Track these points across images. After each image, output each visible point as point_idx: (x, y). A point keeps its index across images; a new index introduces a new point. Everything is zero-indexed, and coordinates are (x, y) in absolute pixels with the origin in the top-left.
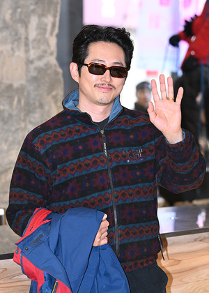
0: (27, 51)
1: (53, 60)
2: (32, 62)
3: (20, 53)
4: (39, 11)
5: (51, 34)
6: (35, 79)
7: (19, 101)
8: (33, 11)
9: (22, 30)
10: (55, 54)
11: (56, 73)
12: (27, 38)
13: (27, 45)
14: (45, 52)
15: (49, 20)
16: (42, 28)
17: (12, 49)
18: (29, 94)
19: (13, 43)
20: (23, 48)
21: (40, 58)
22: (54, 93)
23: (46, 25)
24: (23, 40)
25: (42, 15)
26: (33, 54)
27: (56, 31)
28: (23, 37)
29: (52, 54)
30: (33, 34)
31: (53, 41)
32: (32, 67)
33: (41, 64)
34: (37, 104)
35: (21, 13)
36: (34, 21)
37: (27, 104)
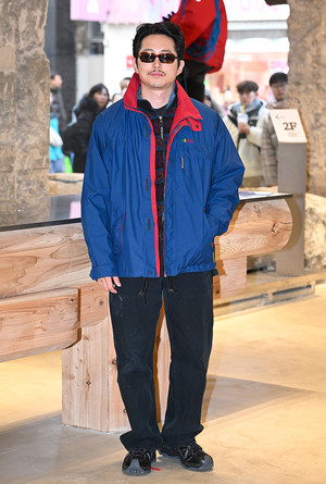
0: (17, 42)
1: (41, 51)
2: (21, 52)
3: (11, 43)
4: (29, 5)
5: (40, 27)
6: (24, 68)
7: (9, 88)
8: (23, 5)
9: (12, 23)
10: (43, 45)
11: (44, 63)
12: (17, 30)
13: (17, 36)
14: (34, 43)
15: (38, 13)
16: (31, 21)
17: (4, 40)
18: (19, 82)
19: (4, 34)
20: (13, 39)
21: (29, 48)
22: (42, 81)
23: (35, 18)
24: (14, 31)
25: (31, 9)
26: (22, 44)
27: (45, 24)
28: (13, 28)
29: (40, 45)
30: (23, 27)
31: (41, 33)
32: (22, 56)
33: (29, 54)
34: (26, 91)
35: (12, 6)
36: (24, 14)
37: (17, 90)
